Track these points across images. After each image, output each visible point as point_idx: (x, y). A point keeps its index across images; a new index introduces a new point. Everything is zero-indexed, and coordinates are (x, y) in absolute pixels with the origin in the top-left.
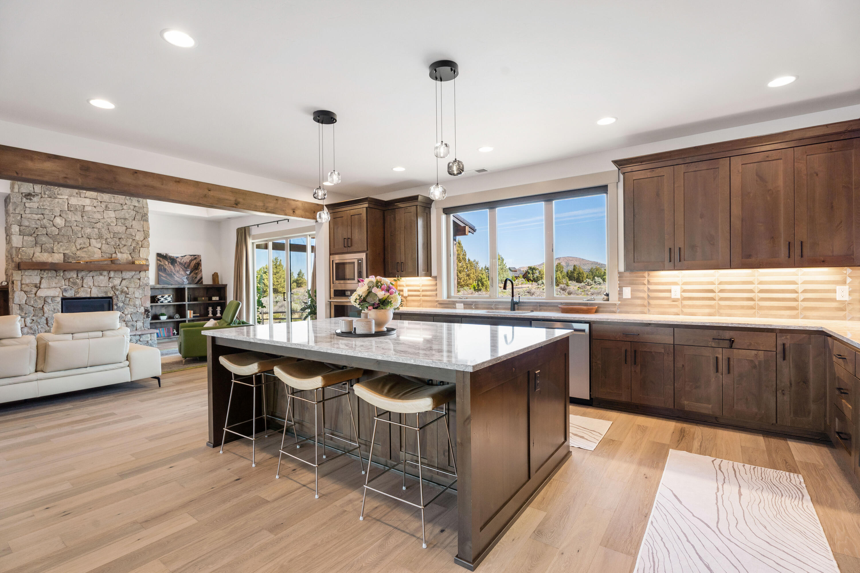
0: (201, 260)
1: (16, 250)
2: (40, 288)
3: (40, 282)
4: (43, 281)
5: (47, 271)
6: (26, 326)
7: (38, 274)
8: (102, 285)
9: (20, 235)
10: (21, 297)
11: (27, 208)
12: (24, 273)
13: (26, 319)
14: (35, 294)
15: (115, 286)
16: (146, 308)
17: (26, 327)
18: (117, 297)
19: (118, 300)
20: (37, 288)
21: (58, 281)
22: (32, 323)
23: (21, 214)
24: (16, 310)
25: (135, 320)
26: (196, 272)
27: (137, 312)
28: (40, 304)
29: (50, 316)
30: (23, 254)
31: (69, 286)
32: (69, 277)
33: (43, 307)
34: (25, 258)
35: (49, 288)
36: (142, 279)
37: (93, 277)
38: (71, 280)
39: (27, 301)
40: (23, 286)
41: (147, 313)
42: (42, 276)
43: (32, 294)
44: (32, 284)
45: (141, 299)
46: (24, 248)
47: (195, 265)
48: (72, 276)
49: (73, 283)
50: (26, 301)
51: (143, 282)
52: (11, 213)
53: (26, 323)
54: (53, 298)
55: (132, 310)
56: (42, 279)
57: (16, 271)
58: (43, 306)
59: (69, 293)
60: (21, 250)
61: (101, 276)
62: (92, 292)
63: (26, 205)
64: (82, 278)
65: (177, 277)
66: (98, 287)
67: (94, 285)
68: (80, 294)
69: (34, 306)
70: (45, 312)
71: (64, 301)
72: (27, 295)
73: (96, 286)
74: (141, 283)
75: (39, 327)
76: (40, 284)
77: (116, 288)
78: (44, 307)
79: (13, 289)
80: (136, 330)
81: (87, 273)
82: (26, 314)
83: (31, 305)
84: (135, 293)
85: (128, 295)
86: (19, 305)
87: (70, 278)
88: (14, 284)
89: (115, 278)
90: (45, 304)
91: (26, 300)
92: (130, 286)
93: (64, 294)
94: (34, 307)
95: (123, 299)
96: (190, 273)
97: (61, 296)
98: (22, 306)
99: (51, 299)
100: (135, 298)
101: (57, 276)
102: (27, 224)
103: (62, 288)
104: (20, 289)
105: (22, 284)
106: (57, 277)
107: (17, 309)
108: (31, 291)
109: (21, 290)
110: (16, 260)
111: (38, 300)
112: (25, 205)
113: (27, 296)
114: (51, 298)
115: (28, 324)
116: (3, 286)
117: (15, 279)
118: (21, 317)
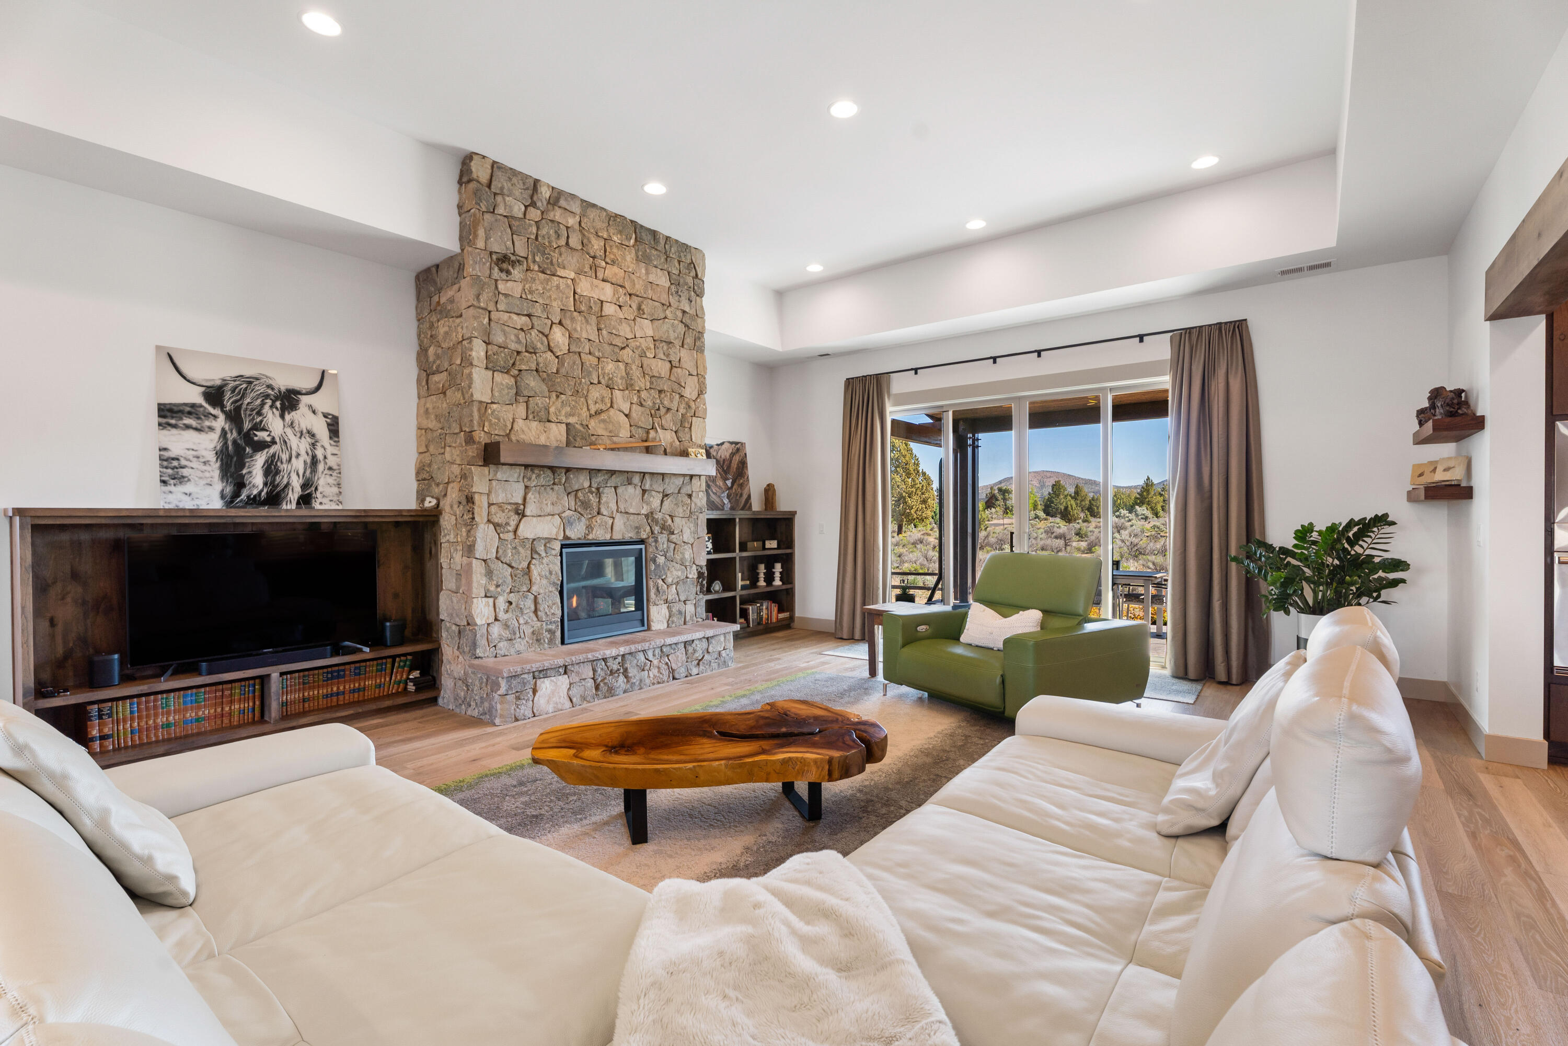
0: (746, 454)
1: (479, 410)
2: (524, 516)
3: (525, 499)
4: (530, 495)
5: (536, 471)
7: (521, 479)
8: (631, 511)
9: (487, 368)
10: (488, 540)
11: (500, 295)
12: (495, 475)
13: (496, 601)
14: (515, 532)
15: (652, 513)
16: (700, 569)
17: (497, 623)
18: (656, 541)
19: (657, 548)
20: (519, 514)
21: (558, 498)
22: (507, 611)
23: (490, 312)
24: (478, 575)
25: (683, 598)
26: (741, 481)
27: (687, 577)
28: (524, 558)
29: (542, 591)
30: (493, 420)
31: (575, 511)
32: (576, 488)
33: (528, 567)
34: (496, 432)
35: (540, 516)
36: (694, 494)
37: (615, 488)
38: (580, 494)
39: (501, 551)
40: (493, 509)
41: (702, 582)
42: (528, 484)
43: (510, 531)
44: (510, 504)
45: (692, 545)
46: (495, 406)
47: (738, 464)
48: (582, 484)
49: (582, 503)
50: (497, 552)
51: (696, 504)
52: (464, 305)
53: (497, 610)
54: (549, 542)
55: (679, 573)
56: (527, 490)
57: (479, 469)
58: (529, 564)
59: (576, 530)
60: (489, 411)
61: (630, 486)
62: (614, 528)
63: (499, 286)
64: (598, 489)
66: (626, 515)
67: (617, 511)
68: (594, 532)
69: (513, 565)
70: (533, 580)
71: (564, 550)
72: (499, 534)
73: (621, 512)
74: (693, 505)
75: (522, 621)
76: (524, 505)
77: (654, 518)
78: (532, 567)
79: (473, 518)
80: (685, 623)
81: (606, 477)
82: (498, 586)
83: (508, 562)
84: (684, 531)
85: (673, 536)
86: (485, 561)
87: (577, 491)
88: (473, 503)
89: (653, 493)
90: (532, 558)
91: (498, 547)
92: (677, 514)
93: (568, 533)
94: (512, 567)
95: (665, 546)
96: (733, 484)
97: (561, 537)
98: (490, 564)
99: (545, 545)
100: (683, 544)
101: (554, 484)
102: (501, 341)
103: (563, 515)
104: (486, 520)
105: (490, 505)
106: (556, 487)
107: (480, 574)
108: (507, 524)
109: (489, 521)
110: (480, 438)
111: (520, 549)
112: (496, 287)
113: (500, 538)
114: (543, 542)
115: (501, 615)
116: (426, 510)
117: (477, 491)
118: (486, 596)
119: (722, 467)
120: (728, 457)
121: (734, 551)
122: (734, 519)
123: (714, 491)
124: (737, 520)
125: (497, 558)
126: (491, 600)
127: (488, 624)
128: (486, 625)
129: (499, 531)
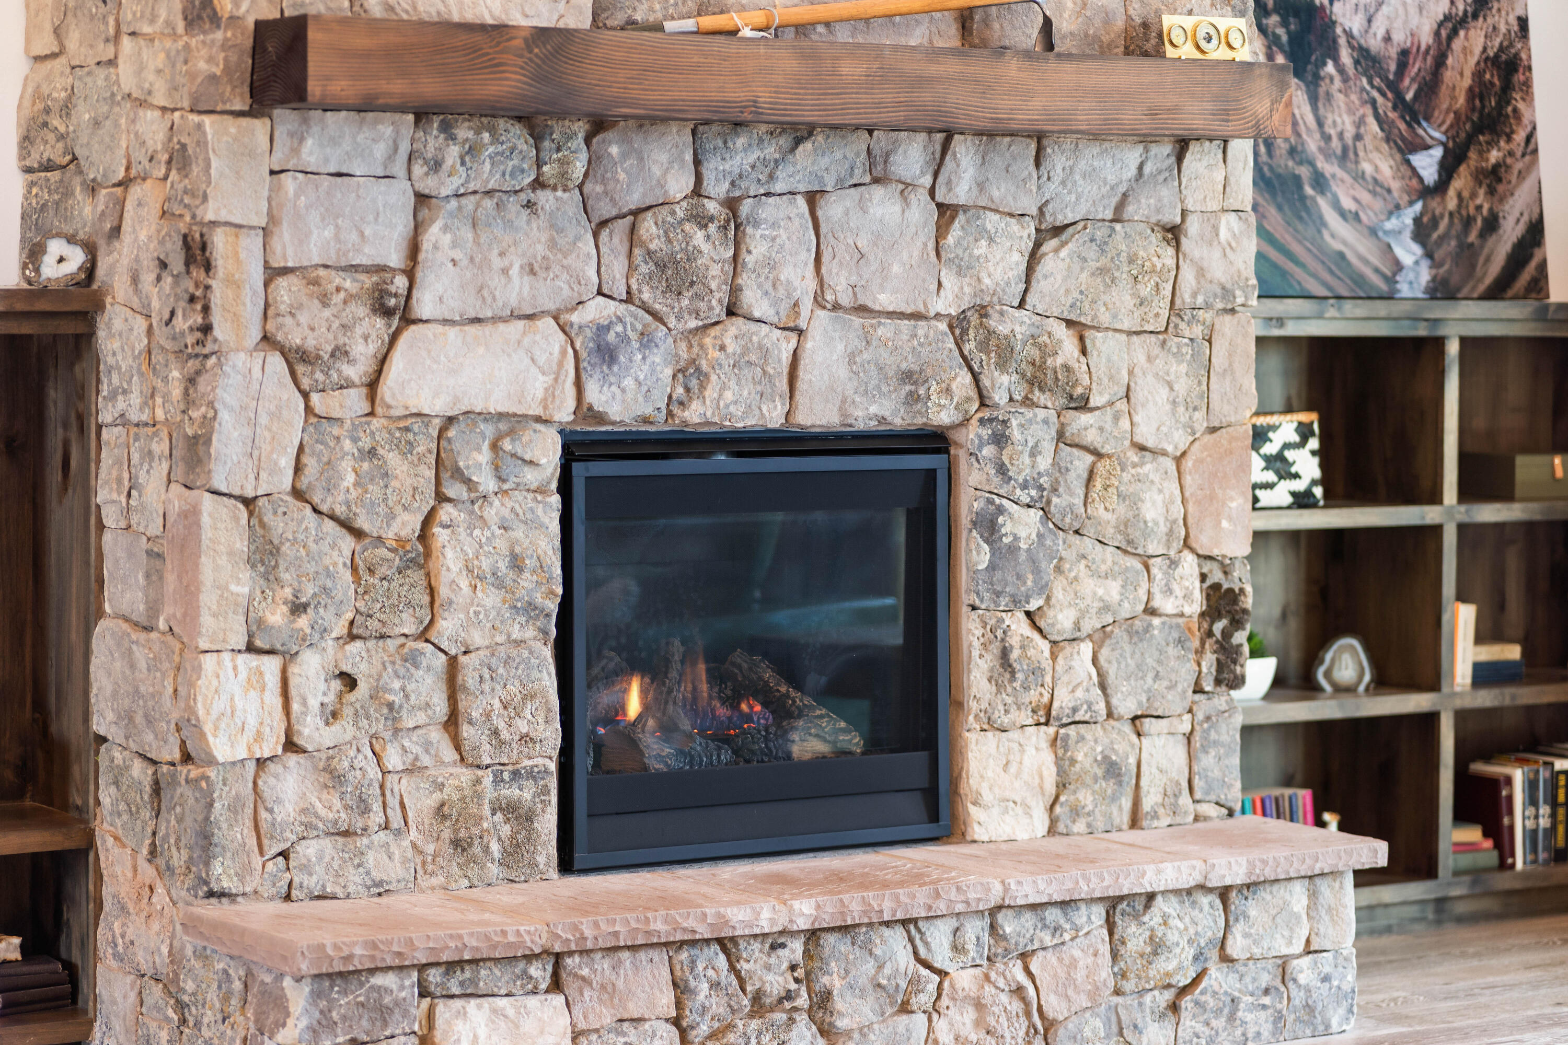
0: (1523, 23)
2: (408, 320)
3: (414, 250)
4: (433, 234)
5: (464, 132)
6: (291, 746)
7: (399, 168)
8: (884, 300)
10: (263, 420)
12: (295, 151)
13: (293, 669)
14: (372, 385)
15: (982, 311)
16: (1216, 576)
17: (293, 759)
18: (1000, 440)
19: (1002, 470)
20: (388, 313)
21: (553, 244)
22: (335, 715)
24: (223, 561)
25: (1127, 706)
26: (1494, 155)
27: (1151, 611)
28: (407, 498)
29: (477, 638)
31: (629, 299)
32: (634, 200)
33: (424, 536)
35: (477, 320)
36: (1193, 226)
37: (812, 198)
38: (649, 227)
39: (312, 466)
40: (286, 289)
41: (1227, 635)
42: (428, 185)
43: (350, 384)
44: (355, 268)
45: (1179, 460)
47: (1478, 75)
48: (661, 185)
49: (661, 266)
50: (298, 468)
51: (1201, 272)
53: (295, 707)
54: (511, 433)
55: (1112, 590)
56: (424, 213)
57: (233, 126)
58: (427, 522)
59: (629, 382)
61: (878, 191)
62: (803, 375)
64: (732, 204)
65: (1343, 214)
66: (857, 321)
67: (819, 302)
68: (711, 393)
69: (362, 522)
70: (443, 592)
71: (578, 469)
72: (305, 395)
73: (836, 307)
74: (1188, 276)
75: (393, 760)
76: (410, 274)
77: (990, 333)
78: (440, 534)
79: (206, 329)
80: (1135, 822)
81: (771, 151)
82: (298, 608)
83: (340, 510)
84: (1138, 395)
85: (1085, 419)
86: (248, 502)
87: (637, 213)
88: (208, 267)
89: (992, 221)
90: (441, 498)
91: (301, 449)
92: (1105, 318)
93: (595, 395)
94: (358, 534)
95: (1044, 463)
96: (1448, 169)
97: (565, 413)
98: (268, 518)
99: (495, 446)
100: (1133, 456)
101: (538, 184)
103: (575, 318)
104: (255, 334)
105: (273, 273)
106: (544, 198)
107: (231, 553)
108: (340, 353)
109: (267, 340)
111: (393, 459)
113: (308, 409)
114: (488, 430)
115: (312, 731)
116: (44, 292)
117: (224, 216)
118: (251, 648)
119: (1394, 87)
120: (1426, 38)
121: (1435, 497)
122: (1438, 343)
123: (1347, 204)
124: (1453, 348)
125: (298, 493)
126: (271, 665)
127: (261, 763)
128: (251, 766)
129: (306, 383)
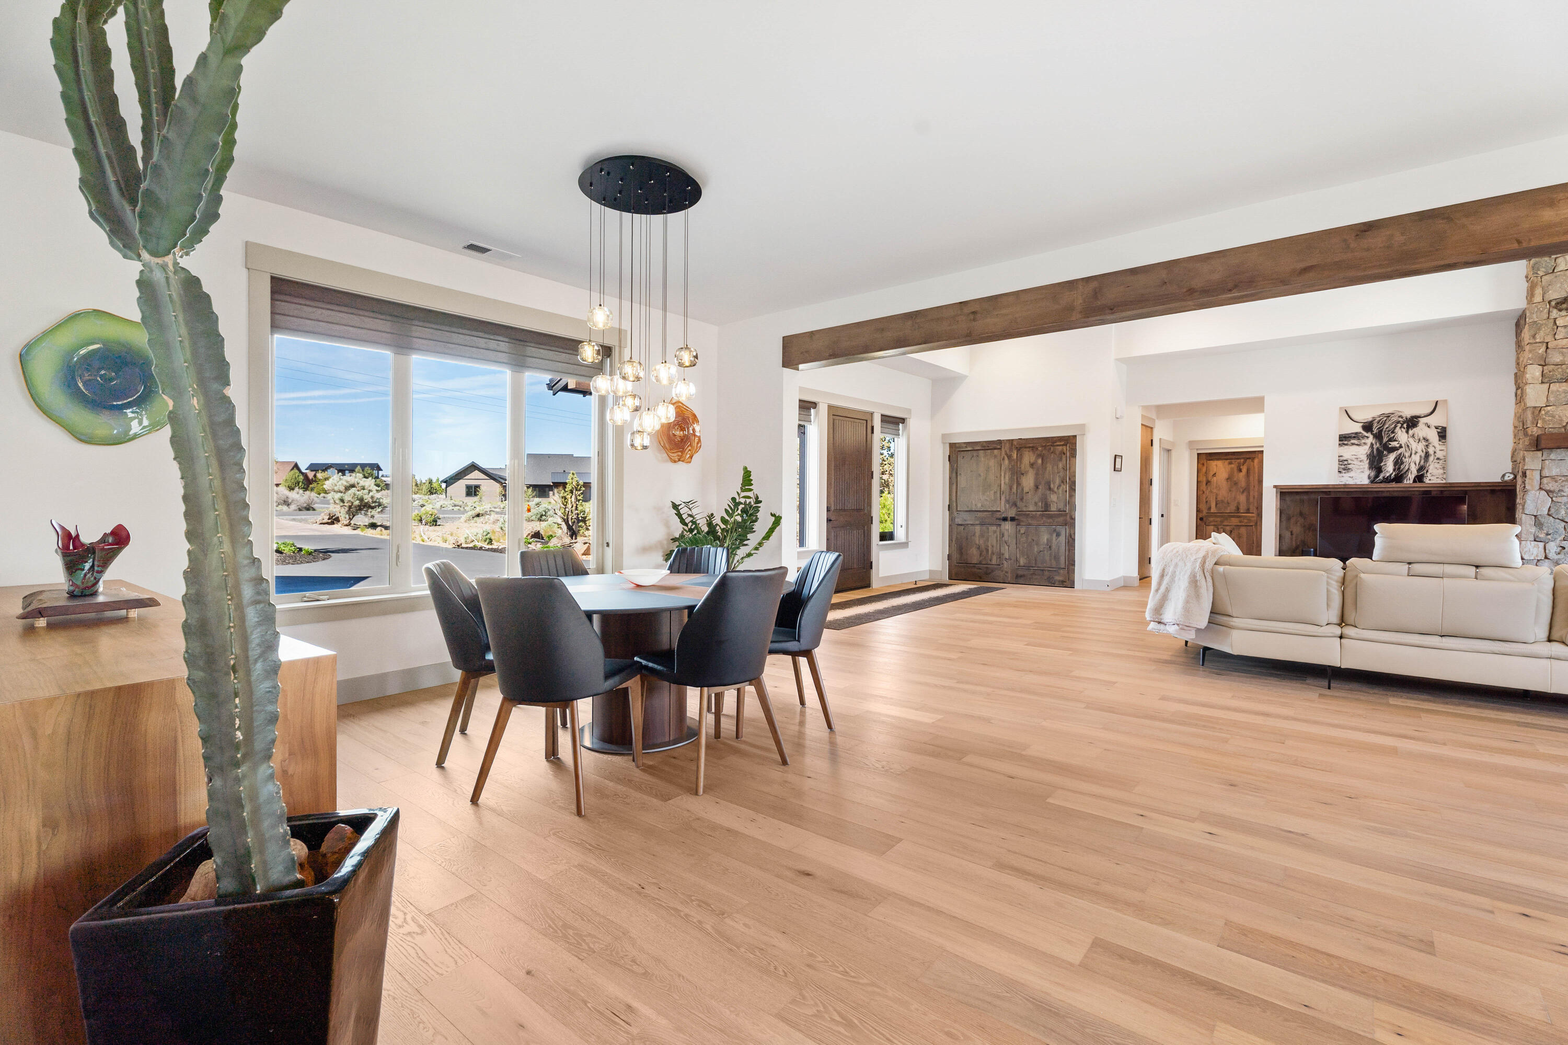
1: (1533, 413)
6: (1546, 557)
9: (1542, 382)
10: (1539, 502)
11: (1559, 328)
12: (1549, 456)
13: (1547, 545)
17: (1547, 560)
22: (1559, 554)
23: (1547, 343)
24: (1528, 526)
30: (1547, 418)
34: (1550, 426)
39: (1552, 510)
40: (1545, 480)
43: (1564, 496)
44: (1564, 476)
46: (1549, 408)
50: (1549, 510)
52: (1526, 343)
53: (1547, 551)
57: (1531, 453)
60: (1543, 412)
63: (1557, 322)
72: (1552, 498)
79: (1525, 487)
82: (1548, 534)
83: (1561, 518)
86: (1535, 516)
88: (1526, 477)
91: (1550, 507)
94: (1565, 522)
98: (1541, 518)
102: (1558, 360)
104: (1538, 487)
105: (1542, 477)
107: (1530, 524)
108: (1560, 491)
109: (1541, 489)
110: (1532, 432)
112: (1555, 323)
113: (1552, 500)
115: (1552, 555)
116: (1504, 482)
117: (1529, 468)
118: (1535, 540)
125: (1548, 515)
126: (1541, 545)
127: (1538, 560)
128: (1536, 561)
129: (1551, 496)
